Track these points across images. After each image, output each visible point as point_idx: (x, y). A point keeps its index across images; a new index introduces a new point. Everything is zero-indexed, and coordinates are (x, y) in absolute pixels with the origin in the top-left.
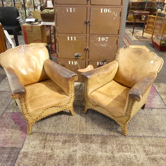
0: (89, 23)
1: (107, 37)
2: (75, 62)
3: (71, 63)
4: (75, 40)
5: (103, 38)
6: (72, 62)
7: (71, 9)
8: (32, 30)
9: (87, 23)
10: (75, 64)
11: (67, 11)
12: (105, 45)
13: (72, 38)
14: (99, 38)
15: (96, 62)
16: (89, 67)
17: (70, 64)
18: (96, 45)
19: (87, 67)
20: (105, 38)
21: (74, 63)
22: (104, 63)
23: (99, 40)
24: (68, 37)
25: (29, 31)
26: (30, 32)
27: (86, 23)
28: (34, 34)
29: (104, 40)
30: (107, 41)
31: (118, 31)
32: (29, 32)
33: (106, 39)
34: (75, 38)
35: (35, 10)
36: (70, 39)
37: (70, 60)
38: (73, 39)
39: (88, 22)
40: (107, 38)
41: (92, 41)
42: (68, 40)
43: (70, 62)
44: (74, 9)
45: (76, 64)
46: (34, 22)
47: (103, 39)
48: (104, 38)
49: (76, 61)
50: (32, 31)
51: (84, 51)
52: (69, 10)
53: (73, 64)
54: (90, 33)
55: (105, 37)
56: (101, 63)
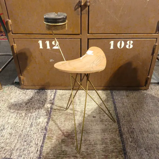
2: (53, 43)
3: (45, 45)
6: (48, 43)
10: (54, 48)
15: (106, 41)
16: (89, 52)
17: (41, 47)
19: (85, 53)
21: (51, 46)
22: (128, 42)
37: (40, 39)
43: (40, 42)
45: (58, 47)
49: (55, 39)
51: (75, 9)
53: (48, 47)
56: (121, 45)
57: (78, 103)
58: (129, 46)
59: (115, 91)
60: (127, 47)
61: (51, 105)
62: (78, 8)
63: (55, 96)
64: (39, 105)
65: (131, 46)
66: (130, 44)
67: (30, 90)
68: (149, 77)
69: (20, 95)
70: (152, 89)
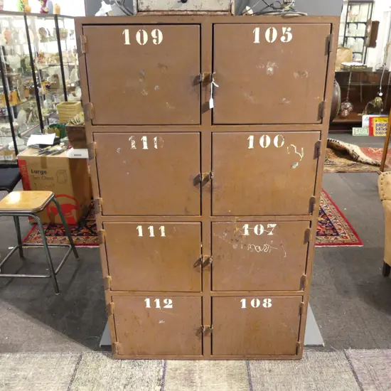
0: (209, 183)
1: (271, 222)
3: (153, 304)
4: (163, 235)
5: (259, 227)
7: (145, 138)
8: (44, 170)
9: (201, 182)
10: (166, 307)
11: (133, 146)
12: (266, 248)
13: (151, 228)
14: (246, 226)
15: (236, 299)
17: (148, 306)
18: (235, 246)
20: (265, 228)
23: (246, 233)
24: (140, 228)
25: (36, 172)
26: (39, 175)
27: (198, 182)
28: (52, 179)
29: (261, 233)
30: (271, 233)
31: (308, 203)
32: (36, 175)
33: (271, 229)
34: (162, 228)
35: (66, 99)
36: (146, 231)
38: (157, 232)
39: (207, 179)
40: (273, 226)
41: (222, 236)
42: (141, 234)
44: (155, 139)
45: (171, 307)
46: (52, 146)
47: (259, 230)
48: (262, 227)
49: (168, 297)
50: (45, 172)
51: (195, 266)
52: (139, 144)
53: (158, 306)
54: (214, 213)
55: (265, 223)
56: (256, 303)
57: (199, 385)
58: (267, 305)
59: (252, 361)
60: (264, 305)
61: (160, 387)
62: (198, 265)
63: (164, 372)
64: (143, 388)
65: (270, 305)
66: (268, 303)
67: (126, 361)
68: (299, 343)
69: (113, 370)
70: (307, 358)
